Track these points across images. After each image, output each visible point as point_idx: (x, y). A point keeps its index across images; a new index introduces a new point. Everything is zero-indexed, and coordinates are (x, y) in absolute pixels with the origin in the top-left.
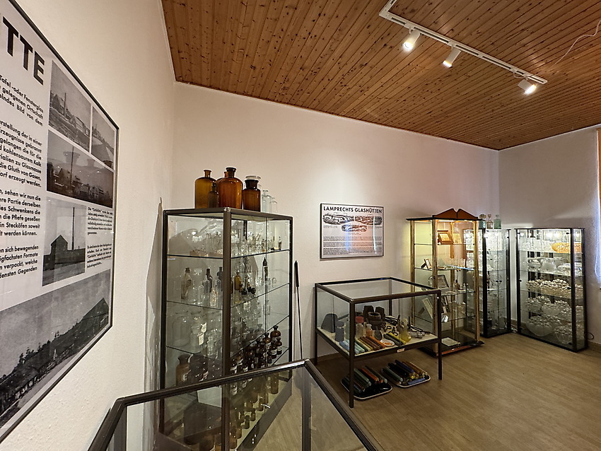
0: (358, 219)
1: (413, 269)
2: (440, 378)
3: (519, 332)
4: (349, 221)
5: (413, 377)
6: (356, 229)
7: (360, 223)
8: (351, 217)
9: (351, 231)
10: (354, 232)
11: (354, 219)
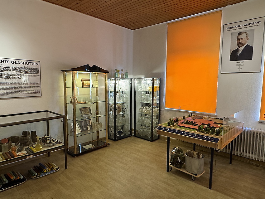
0: (15, 69)
1: (66, 104)
2: (66, 168)
3: (135, 136)
4: (5, 71)
5: (45, 171)
6: (13, 77)
7: (17, 72)
8: (7, 68)
9: (8, 78)
10: (11, 79)
11: (11, 69)
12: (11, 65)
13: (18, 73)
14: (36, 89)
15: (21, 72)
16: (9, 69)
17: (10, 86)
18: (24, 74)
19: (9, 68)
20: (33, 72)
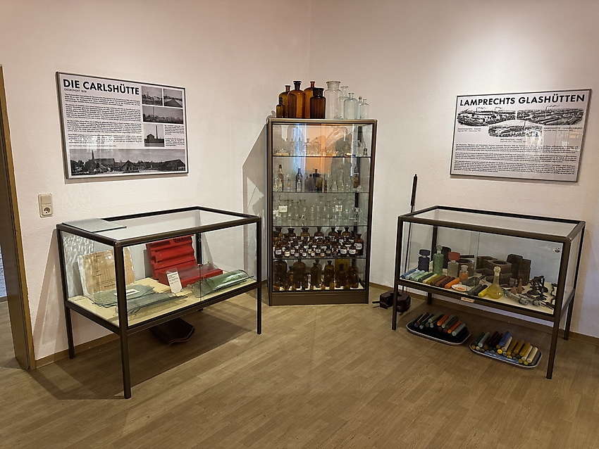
0: (523, 116)
4: (502, 120)
5: (500, 351)
6: (516, 133)
7: (527, 122)
8: (509, 113)
9: (506, 136)
10: (513, 138)
11: (516, 115)
12: (517, 108)
13: (528, 124)
14: (565, 163)
15: (537, 122)
16: (511, 116)
17: (507, 153)
18: (541, 125)
19: (512, 113)
20: (565, 121)
